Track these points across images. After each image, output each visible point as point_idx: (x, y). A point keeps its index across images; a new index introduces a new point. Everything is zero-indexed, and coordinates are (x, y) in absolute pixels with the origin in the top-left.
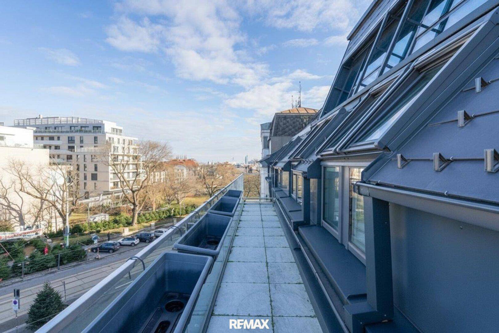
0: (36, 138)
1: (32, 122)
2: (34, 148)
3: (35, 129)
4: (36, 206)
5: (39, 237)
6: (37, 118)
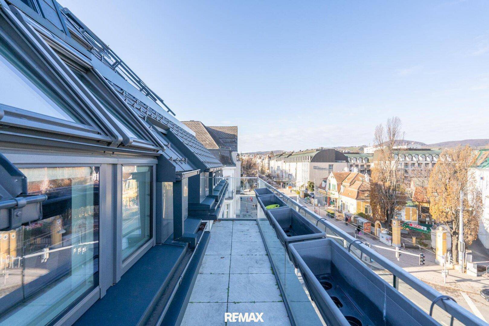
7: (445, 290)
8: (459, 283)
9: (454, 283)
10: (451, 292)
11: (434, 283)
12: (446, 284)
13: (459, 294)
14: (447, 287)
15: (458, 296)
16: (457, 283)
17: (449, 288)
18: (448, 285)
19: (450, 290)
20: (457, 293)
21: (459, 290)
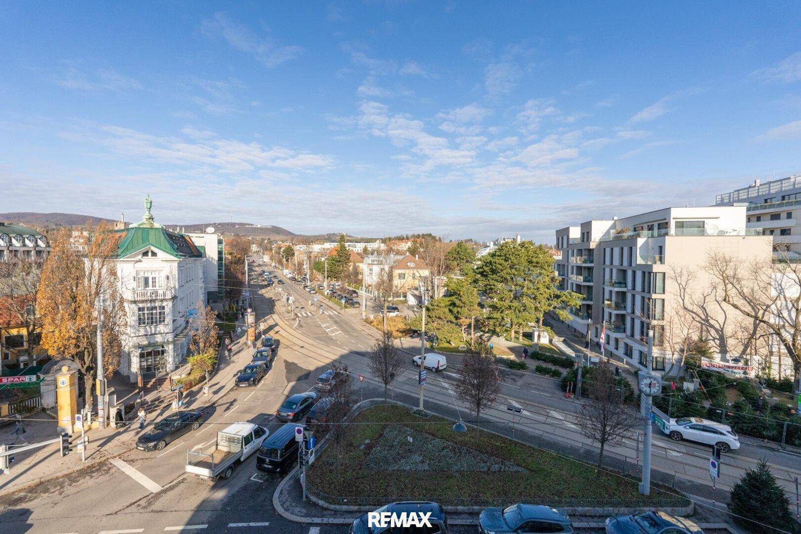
0: (749, 219)
1: (743, 194)
2: (746, 236)
3: (747, 204)
4: (745, 328)
5: (748, 380)
6: (750, 187)
7: (87, 473)
8: (104, 448)
9: (98, 452)
10: (97, 470)
11: (66, 472)
12: (86, 461)
13: (110, 466)
14: (88, 467)
15: (109, 469)
16: (101, 450)
17: (93, 466)
18: (89, 463)
19: (94, 467)
20: (106, 465)
21: (108, 459)
